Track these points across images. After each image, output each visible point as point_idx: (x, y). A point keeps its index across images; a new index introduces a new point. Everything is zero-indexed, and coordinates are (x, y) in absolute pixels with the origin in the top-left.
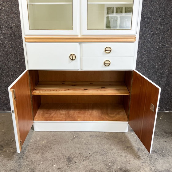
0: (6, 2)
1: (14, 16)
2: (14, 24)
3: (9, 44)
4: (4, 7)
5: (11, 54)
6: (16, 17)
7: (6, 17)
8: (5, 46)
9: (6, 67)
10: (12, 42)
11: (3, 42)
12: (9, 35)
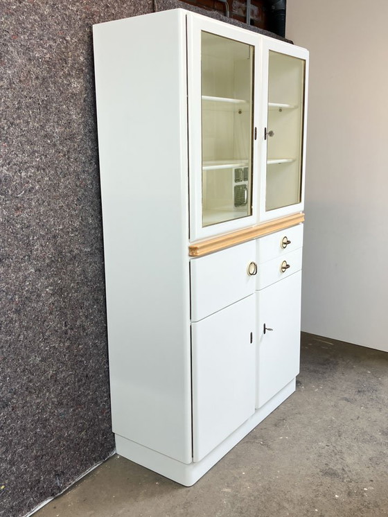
0: (44, 169)
1: (62, 204)
2: (61, 227)
3: (47, 287)
4: (38, 182)
5: (51, 313)
6: (65, 207)
7: (42, 209)
8: (39, 296)
9: (39, 359)
10: (56, 279)
11: (33, 283)
12: (47, 261)
